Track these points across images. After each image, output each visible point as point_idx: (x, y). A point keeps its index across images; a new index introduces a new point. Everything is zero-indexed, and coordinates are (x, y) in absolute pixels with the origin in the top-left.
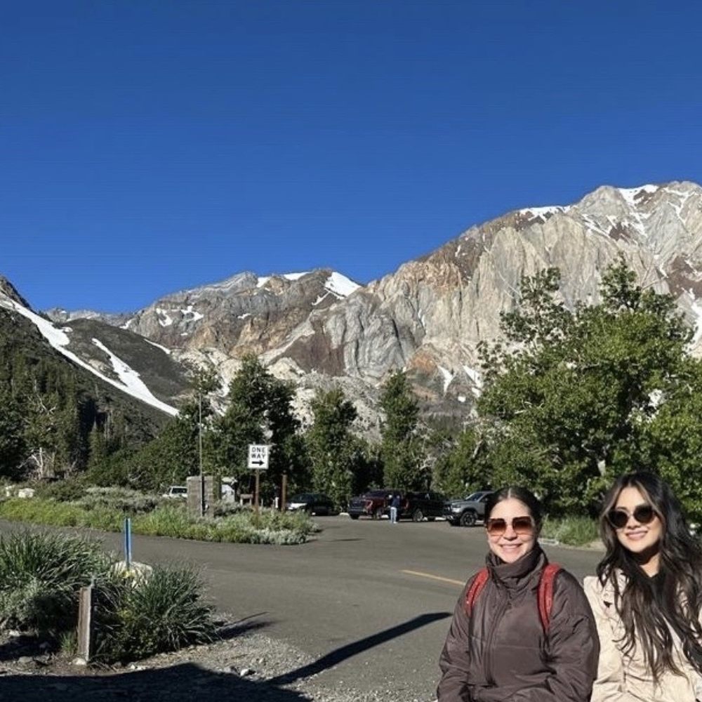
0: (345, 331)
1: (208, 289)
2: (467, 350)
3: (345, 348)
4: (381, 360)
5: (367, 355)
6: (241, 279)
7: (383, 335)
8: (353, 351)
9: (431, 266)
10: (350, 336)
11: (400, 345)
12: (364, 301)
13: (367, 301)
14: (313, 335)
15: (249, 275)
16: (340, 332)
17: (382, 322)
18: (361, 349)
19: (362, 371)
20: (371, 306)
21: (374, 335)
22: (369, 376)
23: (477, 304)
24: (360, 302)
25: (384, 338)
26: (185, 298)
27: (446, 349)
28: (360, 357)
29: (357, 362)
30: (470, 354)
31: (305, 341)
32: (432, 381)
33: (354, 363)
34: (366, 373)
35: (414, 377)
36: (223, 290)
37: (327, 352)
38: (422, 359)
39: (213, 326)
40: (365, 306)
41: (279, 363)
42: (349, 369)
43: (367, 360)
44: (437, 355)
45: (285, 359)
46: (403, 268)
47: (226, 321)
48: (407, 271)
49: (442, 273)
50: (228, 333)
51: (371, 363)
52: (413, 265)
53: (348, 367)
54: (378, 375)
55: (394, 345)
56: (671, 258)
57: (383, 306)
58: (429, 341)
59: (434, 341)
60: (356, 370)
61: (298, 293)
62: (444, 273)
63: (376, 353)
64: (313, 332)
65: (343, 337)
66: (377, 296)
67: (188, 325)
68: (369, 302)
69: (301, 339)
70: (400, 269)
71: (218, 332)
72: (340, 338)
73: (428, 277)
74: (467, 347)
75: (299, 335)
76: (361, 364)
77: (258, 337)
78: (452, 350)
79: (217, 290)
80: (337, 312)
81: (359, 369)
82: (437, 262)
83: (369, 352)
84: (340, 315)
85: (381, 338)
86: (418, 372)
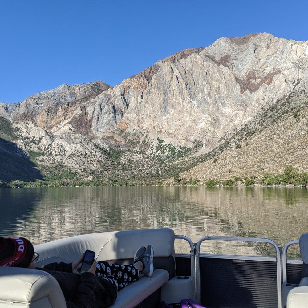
0: (94, 111)
1: (49, 92)
2: (142, 120)
3: (93, 119)
4: (106, 124)
5: (101, 122)
6: (62, 87)
7: (109, 113)
8: (96, 120)
9: (136, 80)
10: (96, 114)
11: (116, 117)
12: (105, 97)
13: (106, 97)
14: (81, 113)
15: (66, 85)
16: (92, 112)
17: (109, 107)
18: (99, 120)
19: (98, 129)
20: (107, 99)
21: (105, 113)
22: (100, 131)
23: (149, 98)
24: (103, 98)
25: (109, 114)
26: (39, 96)
27: (133, 119)
28: (99, 122)
29: (97, 125)
30: (143, 122)
31: (77, 116)
32: (124, 134)
33: (96, 125)
34: (100, 130)
35: (118, 132)
36: (55, 92)
37: (86, 121)
38: (122, 124)
39: (47, 109)
40: (105, 99)
41: (65, 126)
42: (94, 128)
43: (101, 124)
44: (129, 122)
45: (68, 124)
46: (124, 81)
47: (53, 106)
48: (125, 83)
49: (140, 83)
50: (53, 111)
51: (102, 125)
52: (128, 80)
53: (93, 127)
54: (104, 131)
55: (113, 117)
56: (246, 73)
57: (112, 100)
58: (127, 116)
59: (128, 115)
60: (96, 129)
61: (83, 93)
62: (141, 83)
63: (105, 121)
64: (81, 112)
65: (93, 114)
66: (111, 94)
67: (39, 108)
68: (107, 98)
69: (76, 115)
70: (123, 82)
71: (48, 112)
72: (92, 115)
73: (134, 85)
74: (142, 118)
75: (76, 113)
76: (98, 126)
77: (63, 114)
78: (135, 120)
79: (52, 92)
80: (93, 103)
81: (97, 128)
82: (138, 78)
83: (103, 120)
84: (93, 104)
85: (108, 114)
86: (120, 130)
